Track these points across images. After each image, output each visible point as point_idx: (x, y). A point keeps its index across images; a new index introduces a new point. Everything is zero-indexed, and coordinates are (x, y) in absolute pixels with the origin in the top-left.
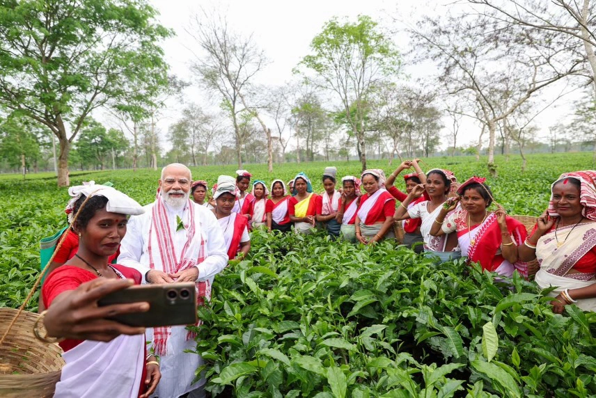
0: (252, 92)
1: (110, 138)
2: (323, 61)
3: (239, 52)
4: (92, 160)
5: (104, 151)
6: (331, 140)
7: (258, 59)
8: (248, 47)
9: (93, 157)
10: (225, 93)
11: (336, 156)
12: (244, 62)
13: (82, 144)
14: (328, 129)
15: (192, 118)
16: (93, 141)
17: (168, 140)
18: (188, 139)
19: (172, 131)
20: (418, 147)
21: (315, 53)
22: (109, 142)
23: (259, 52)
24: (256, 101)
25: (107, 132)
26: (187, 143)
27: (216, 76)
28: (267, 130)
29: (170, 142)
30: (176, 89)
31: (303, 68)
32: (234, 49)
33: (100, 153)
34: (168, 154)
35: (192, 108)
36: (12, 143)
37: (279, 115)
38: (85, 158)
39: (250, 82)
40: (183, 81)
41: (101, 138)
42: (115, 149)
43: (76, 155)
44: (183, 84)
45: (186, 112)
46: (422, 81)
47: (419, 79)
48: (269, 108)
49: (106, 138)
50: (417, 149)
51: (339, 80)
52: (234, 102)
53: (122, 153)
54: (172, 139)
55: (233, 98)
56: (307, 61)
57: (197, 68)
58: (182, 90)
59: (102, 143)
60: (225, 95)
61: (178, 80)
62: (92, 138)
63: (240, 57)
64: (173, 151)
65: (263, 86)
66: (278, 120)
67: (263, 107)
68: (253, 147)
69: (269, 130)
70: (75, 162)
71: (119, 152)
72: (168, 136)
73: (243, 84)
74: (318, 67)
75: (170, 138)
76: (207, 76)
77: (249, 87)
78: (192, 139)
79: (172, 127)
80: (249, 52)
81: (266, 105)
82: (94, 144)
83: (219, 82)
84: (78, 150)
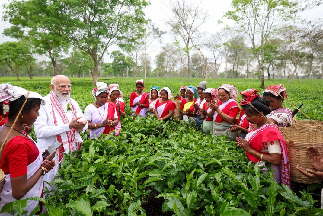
0: (199, 36)
1: (127, 61)
2: (240, 14)
3: (193, 13)
4: (118, 72)
5: (123, 68)
6: (251, 66)
7: (204, 16)
8: (198, 9)
9: (119, 70)
10: (184, 37)
11: (254, 76)
12: (196, 18)
13: (114, 64)
14: (249, 59)
15: (167, 51)
16: (119, 63)
17: (155, 63)
18: (164, 63)
19: (157, 58)
20: (318, 72)
21: (234, 10)
22: (126, 63)
23: (205, 12)
24: (201, 41)
25: (126, 58)
26: (164, 65)
27: (179, 27)
28: (205, 58)
29: (156, 64)
30: (159, 35)
31: (225, 19)
32: (190, 11)
33: (122, 69)
34: (155, 71)
35: (168, 46)
36: (86, 63)
37: (215, 50)
38: (115, 71)
39: (198, 30)
40: (162, 30)
41: (123, 61)
42: (129, 67)
43: (112, 69)
44: (163, 33)
45: (164, 48)
46: (312, 23)
47: (310, 22)
48: (208, 45)
49: (125, 61)
50: (317, 74)
51: (249, 26)
52: (188, 42)
53: (132, 69)
54: (157, 62)
55: (188, 39)
56: (229, 15)
57: (169, 23)
58: (162, 36)
59: (123, 64)
60: (183, 38)
61: (160, 30)
62: (119, 61)
63: (193, 15)
64: (157, 69)
65: (206, 32)
66: (214, 52)
67: (206, 45)
68: (200, 69)
69: (206, 58)
70: (111, 73)
71: (131, 69)
72: (154, 61)
73: (194, 31)
74: (235, 18)
75: (156, 62)
76: (174, 28)
77: (198, 33)
78: (166, 63)
79: (157, 56)
80: (199, 13)
81: (207, 44)
82: (119, 64)
83: (180, 31)
84: (112, 67)
